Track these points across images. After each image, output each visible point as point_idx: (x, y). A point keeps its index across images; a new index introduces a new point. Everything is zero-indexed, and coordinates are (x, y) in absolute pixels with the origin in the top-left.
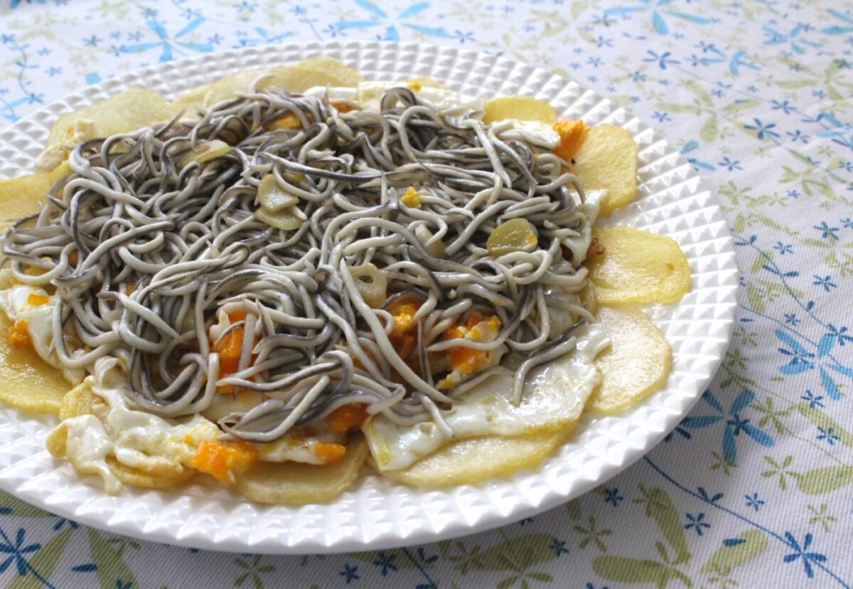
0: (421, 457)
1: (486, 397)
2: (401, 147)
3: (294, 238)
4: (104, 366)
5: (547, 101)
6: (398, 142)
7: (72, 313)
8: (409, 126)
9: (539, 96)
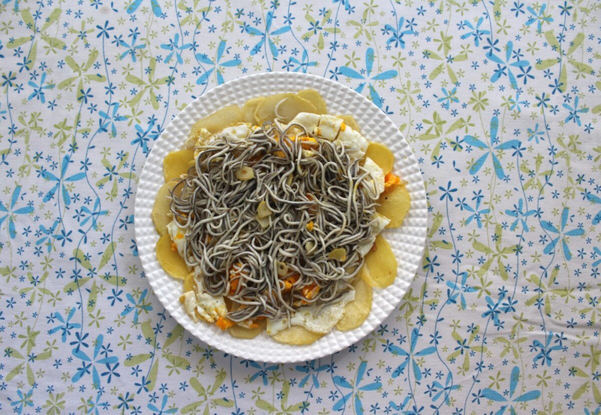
0: (280, 332)
1: (306, 312)
2: (321, 179)
3: (266, 231)
4: (198, 271)
5: (394, 152)
6: (321, 174)
7: (190, 243)
8: (327, 169)
9: (392, 148)
